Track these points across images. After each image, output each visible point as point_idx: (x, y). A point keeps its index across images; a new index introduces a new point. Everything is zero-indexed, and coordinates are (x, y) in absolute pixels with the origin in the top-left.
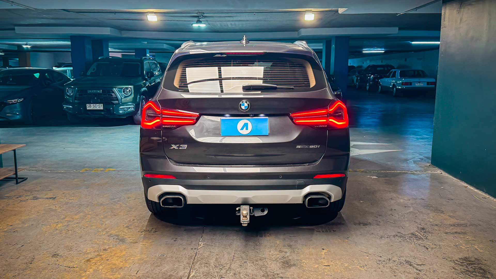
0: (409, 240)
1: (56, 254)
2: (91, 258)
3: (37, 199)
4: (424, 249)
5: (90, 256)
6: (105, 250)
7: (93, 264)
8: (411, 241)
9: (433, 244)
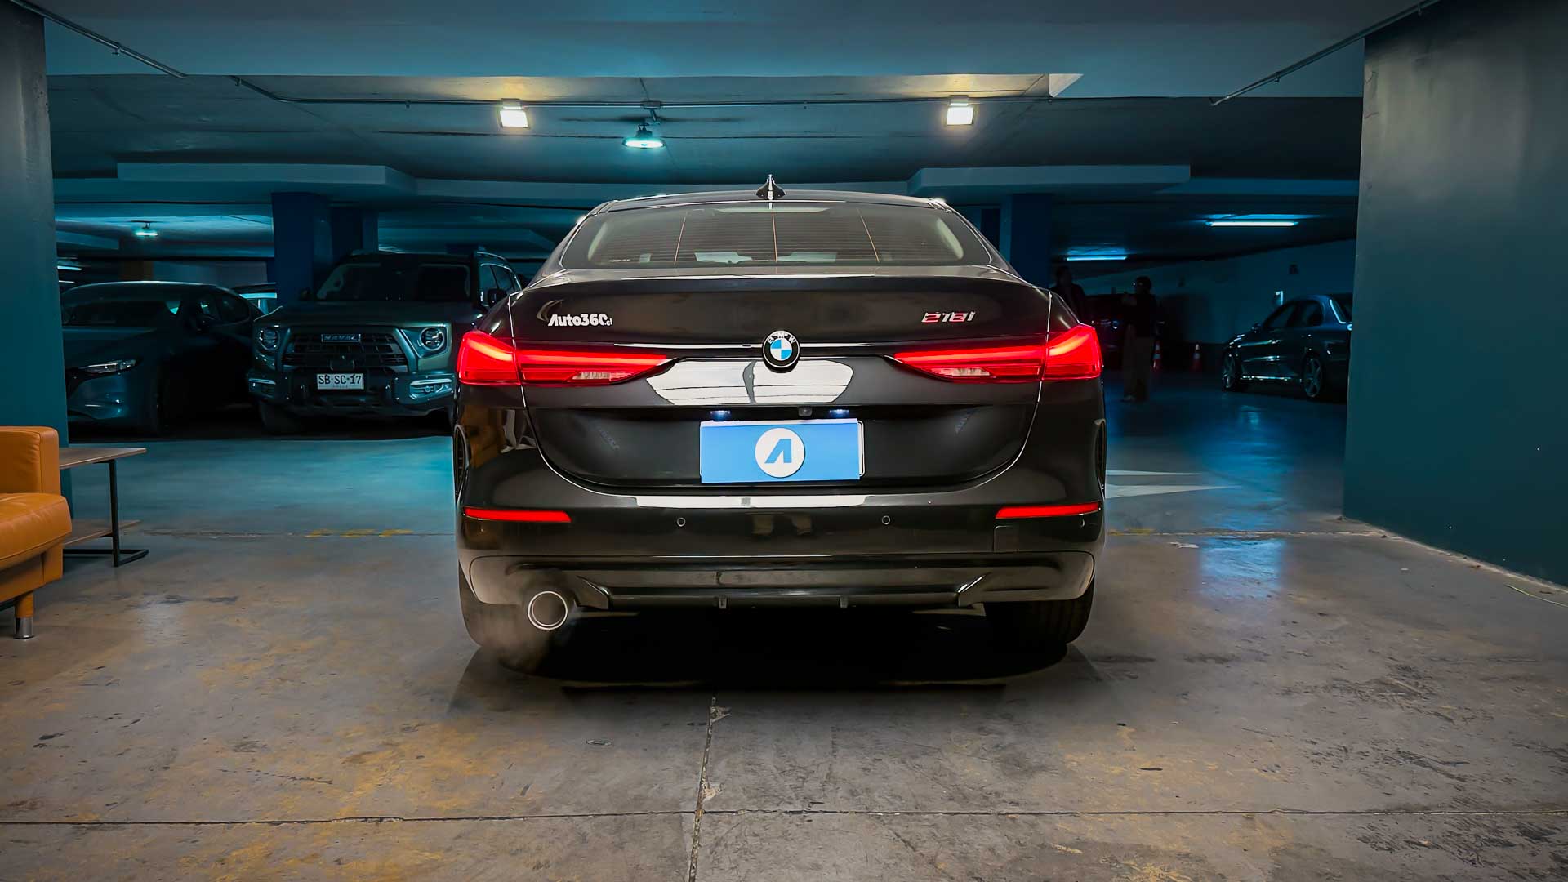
0: (1377, 698)
1: (248, 743)
2: (364, 753)
3: (179, 602)
4: (1441, 723)
5: (359, 747)
6: (407, 729)
7: (373, 770)
8: (1385, 700)
9: (1460, 708)
